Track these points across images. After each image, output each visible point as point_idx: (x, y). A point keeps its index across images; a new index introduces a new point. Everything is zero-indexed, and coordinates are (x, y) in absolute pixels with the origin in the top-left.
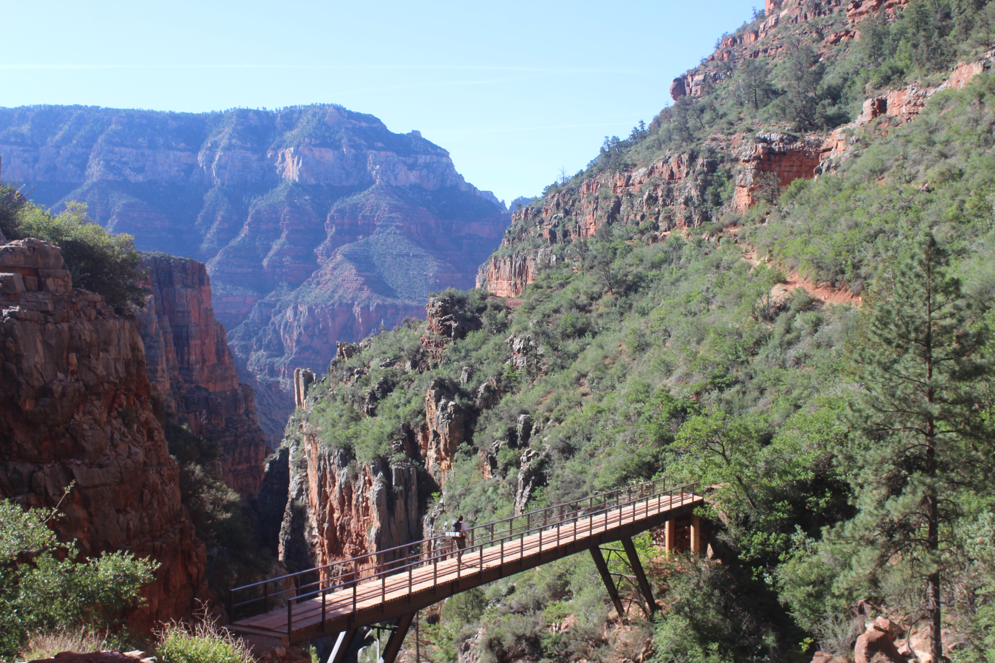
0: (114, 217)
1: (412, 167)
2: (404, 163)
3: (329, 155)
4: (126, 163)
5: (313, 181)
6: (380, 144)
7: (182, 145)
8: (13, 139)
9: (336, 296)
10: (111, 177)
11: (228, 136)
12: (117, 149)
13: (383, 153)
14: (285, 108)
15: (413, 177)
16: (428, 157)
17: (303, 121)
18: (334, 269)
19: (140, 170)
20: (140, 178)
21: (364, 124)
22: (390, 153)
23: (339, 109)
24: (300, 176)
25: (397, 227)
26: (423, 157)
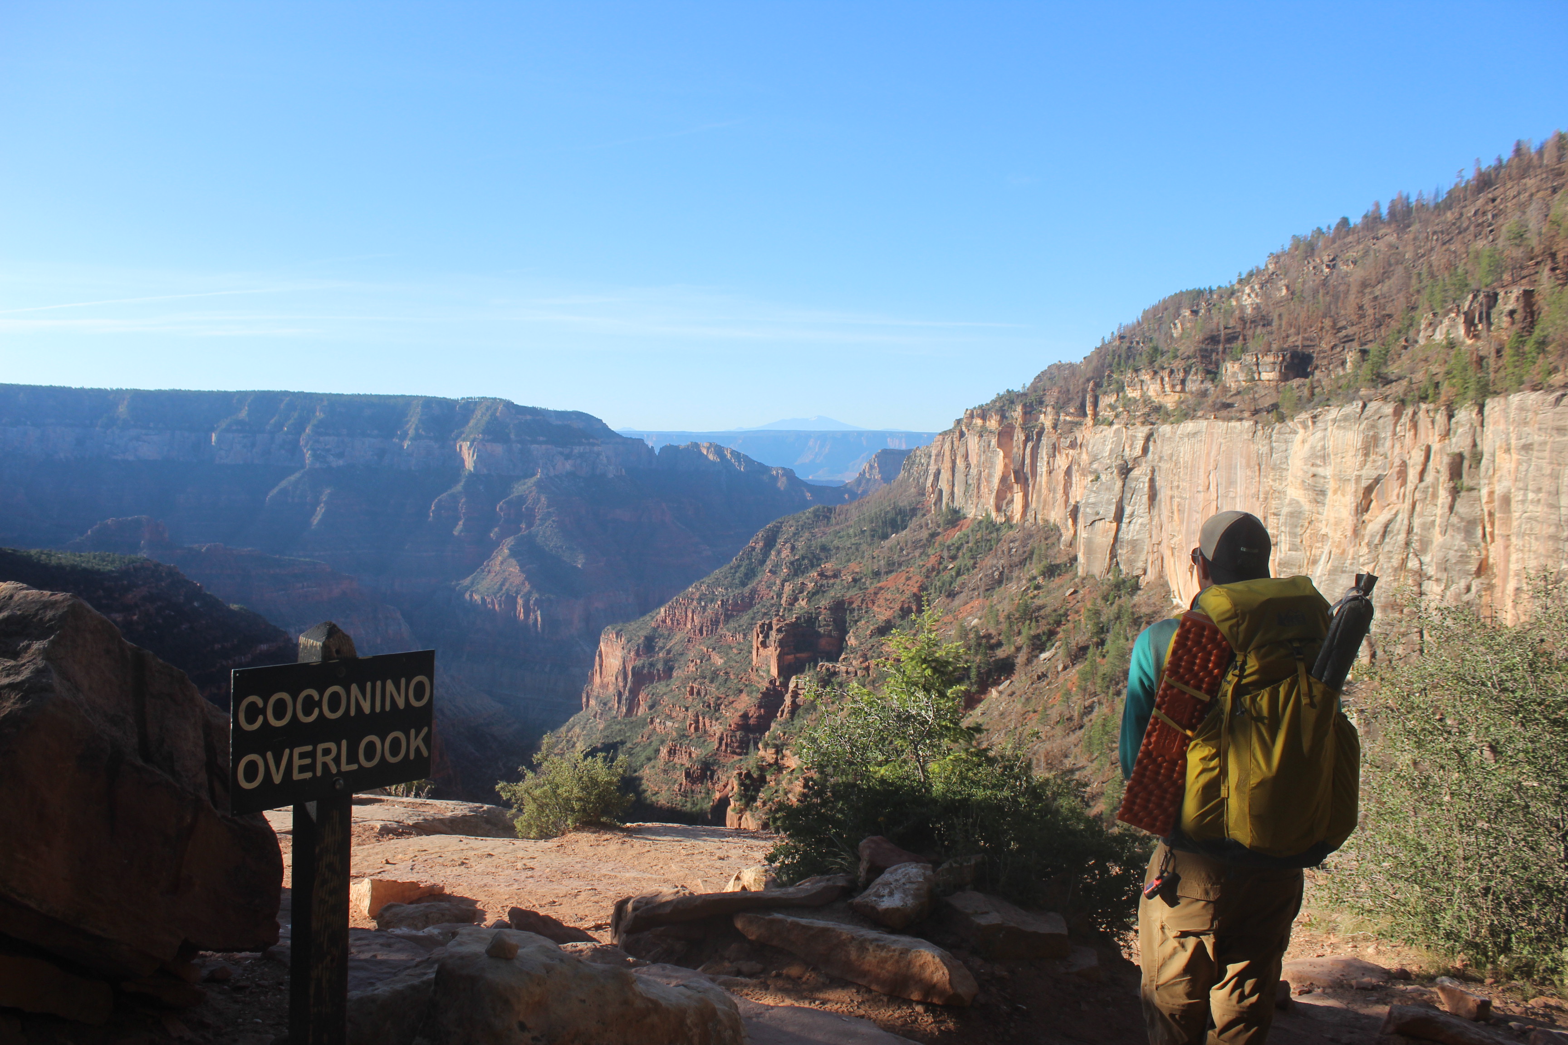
0: (322, 505)
1: (568, 457)
2: (561, 453)
3: (499, 449)
4: (328, 451)
5: (485, 471)
6: (541, 439)
7: (376, 432)
8: (234, 428)
9: (504, 588)
10: (318, 465)
11: (414, 426)
12: (321, 439)
13: (544, 447)
14: (463, 399)
15: (568, 466)
16: (582, 448)
17: (478, 413)
18: (502, 563)
19: (340, 455)
20: (341, 462)
21: (529, 417)
22: (549, 447)
23: (509, 405)
24: (475, 467)
25: (553, 521)
26: (578, 448)
